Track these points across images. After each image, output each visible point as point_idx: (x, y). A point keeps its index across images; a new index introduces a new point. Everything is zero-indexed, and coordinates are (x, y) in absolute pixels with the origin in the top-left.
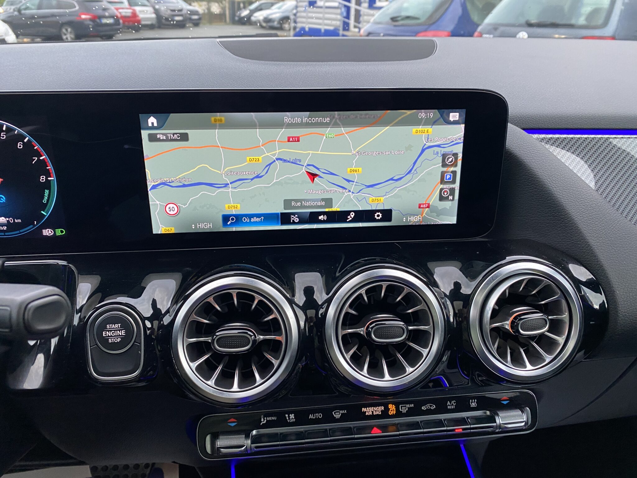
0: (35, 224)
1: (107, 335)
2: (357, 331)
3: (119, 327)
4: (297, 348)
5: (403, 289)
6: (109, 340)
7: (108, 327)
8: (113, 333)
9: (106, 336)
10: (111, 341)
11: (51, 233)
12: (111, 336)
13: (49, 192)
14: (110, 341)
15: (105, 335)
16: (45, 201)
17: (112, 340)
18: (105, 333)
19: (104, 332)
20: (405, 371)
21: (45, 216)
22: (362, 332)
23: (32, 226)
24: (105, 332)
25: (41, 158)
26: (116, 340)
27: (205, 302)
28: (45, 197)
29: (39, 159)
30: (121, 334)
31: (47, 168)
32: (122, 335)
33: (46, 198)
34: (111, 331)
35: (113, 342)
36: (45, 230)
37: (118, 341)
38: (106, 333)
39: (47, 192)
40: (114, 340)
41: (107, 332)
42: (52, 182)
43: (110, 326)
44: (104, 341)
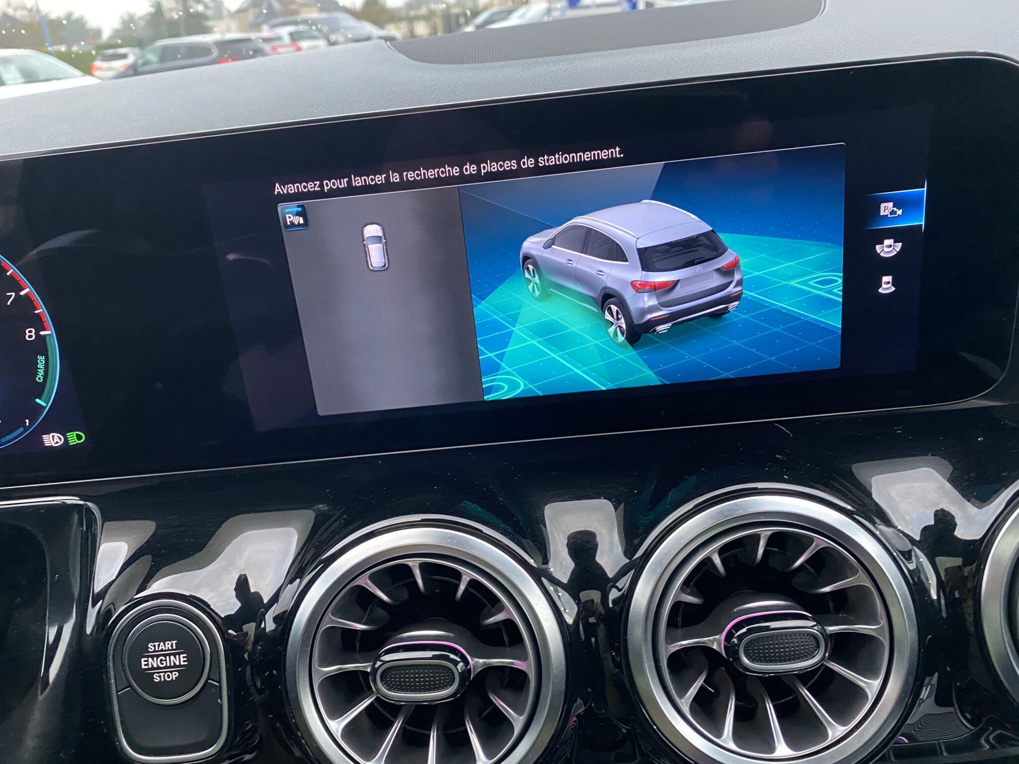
0: (27, 424)
1: (150, 666)
2: (704, 643)
3: (174, 647)
4: (564, 687)
5: (811, 540)
6: (155, 676)
7: (151, 649)
8: (161, 660)
9: (147, 667)
10: (159, 679)
11: (59, 441)
12: (158, 668)
13: (45, 360)
14: (157, 679)
15: (145, 665)
16: (39, 379)
17: (160, 677)
18: (145, 661)
19: (143, 660)
20: (826, 736)
21: (44, 408)
22: (715, 644)
23: (21, 430)
24: (146, 659)
25: (22, 293)
26: (169, 677)
27: (354, 586)
28: (39, 370)
29: (17, 295)
30: (177, 663)
31: (36, 312)
32: (180, 666)
33: (41, 372)
34: (158, 656)
35: (163, 680)
36: (48, 436)
37: (174, 679)
38: (147, 661)
39: (41, 359)
40: (164, 675)
41: (150, 659)
42: (48, 338)
43: (154, 646)
44: (145, 678)
